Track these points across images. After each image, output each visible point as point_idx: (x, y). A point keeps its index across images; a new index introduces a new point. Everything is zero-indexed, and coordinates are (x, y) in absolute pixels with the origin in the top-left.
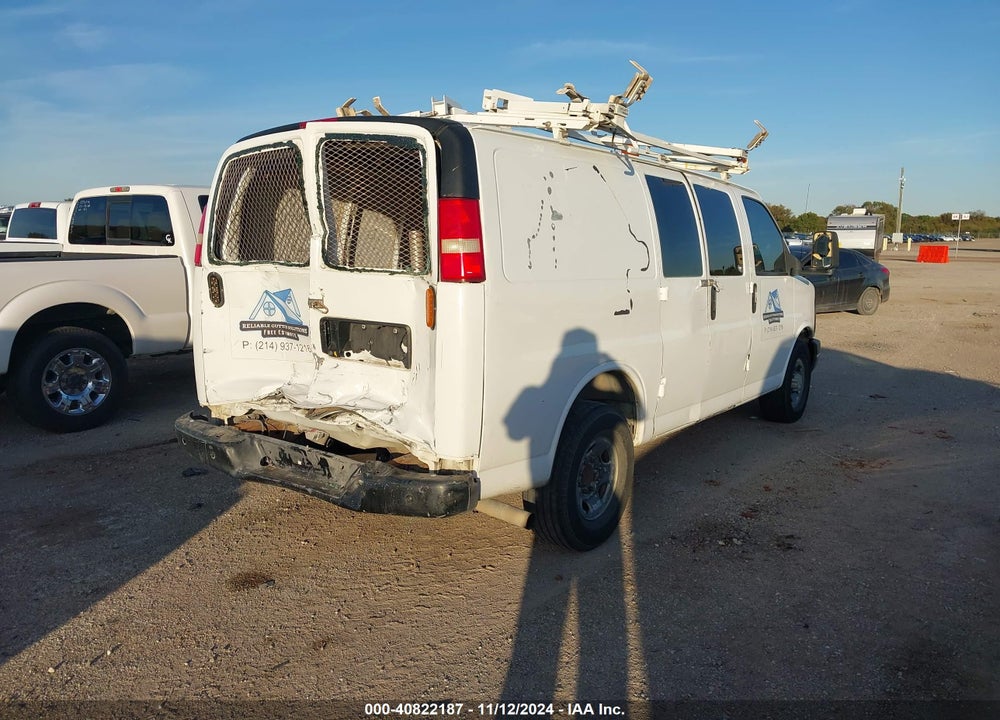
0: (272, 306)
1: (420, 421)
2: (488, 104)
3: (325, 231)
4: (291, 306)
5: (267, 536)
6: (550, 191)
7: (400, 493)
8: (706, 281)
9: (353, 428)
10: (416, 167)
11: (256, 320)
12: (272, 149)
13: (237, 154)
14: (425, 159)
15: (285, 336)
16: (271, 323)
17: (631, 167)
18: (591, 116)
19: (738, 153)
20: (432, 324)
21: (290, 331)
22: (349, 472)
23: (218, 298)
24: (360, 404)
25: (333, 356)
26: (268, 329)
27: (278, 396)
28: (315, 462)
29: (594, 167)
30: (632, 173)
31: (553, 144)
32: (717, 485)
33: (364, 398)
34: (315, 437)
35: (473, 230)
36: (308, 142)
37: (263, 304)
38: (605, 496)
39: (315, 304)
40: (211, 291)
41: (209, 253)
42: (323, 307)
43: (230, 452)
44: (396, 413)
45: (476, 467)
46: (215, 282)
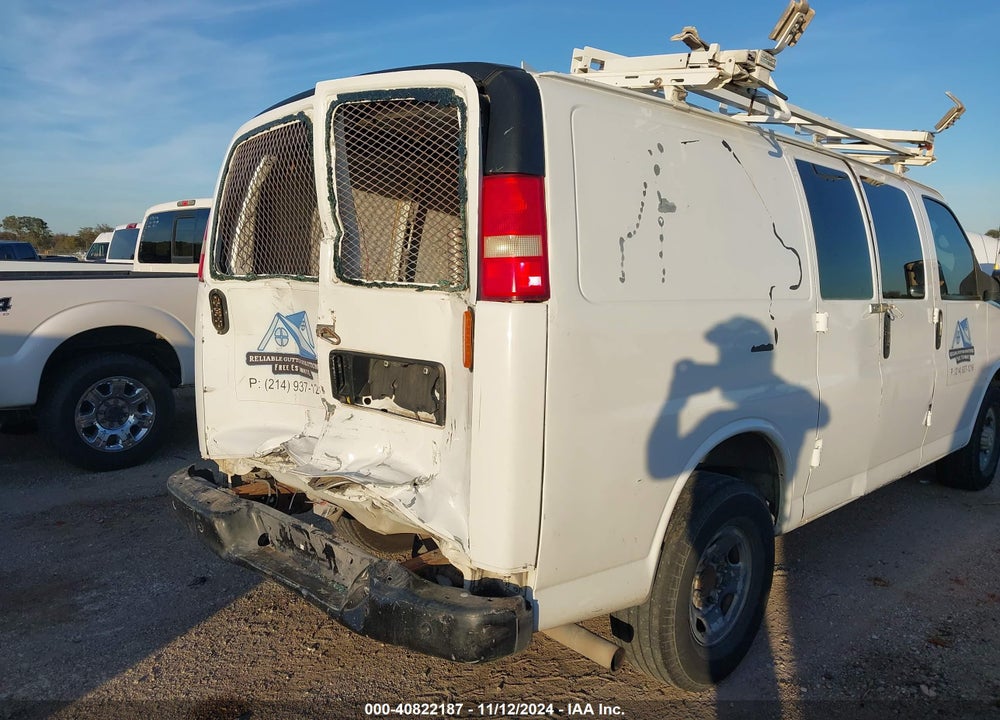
0: (284, 334)
1: (452, 503)
2: (576, 65)
3: (339, 232)
4: (304, 333)
5: (268, 634)
6: (657, 170)
7: (414, 617)
8: (878, 306)
9: (368, 506)
10: (453, 132)
11: (267, 350)
12: (282, 126)
13: (246, 136)
14: (464, 118)
15: (298, 373)
16: (284, 355)
17: (777, 146)
18: (721, 66)
19: (921, 136)
20: (469, 363)
21: (304, 367)
22: (358, 567)
23: (221, 322)
24: (376, 473)
25: (346, 402)
26: (279, 363)
27: (282, 453)
28: (319, 549)
29: (724, 143)
30: (779, 155)
31: (663, 108)
32: (886, 585)
33: (383, 464)
34: (324, 513)
35: (533, 222)
36: (318, 109)
37: (275, 331)
38: (730, 612)
39: (326, 332)
40: (213, 313)
41: (212, 264)
42: (334, 335)
43: (221, 526)
44: (422, 489)
45: (532, 582)
46: (218, 301)
